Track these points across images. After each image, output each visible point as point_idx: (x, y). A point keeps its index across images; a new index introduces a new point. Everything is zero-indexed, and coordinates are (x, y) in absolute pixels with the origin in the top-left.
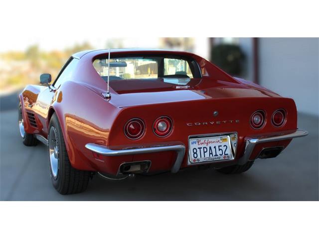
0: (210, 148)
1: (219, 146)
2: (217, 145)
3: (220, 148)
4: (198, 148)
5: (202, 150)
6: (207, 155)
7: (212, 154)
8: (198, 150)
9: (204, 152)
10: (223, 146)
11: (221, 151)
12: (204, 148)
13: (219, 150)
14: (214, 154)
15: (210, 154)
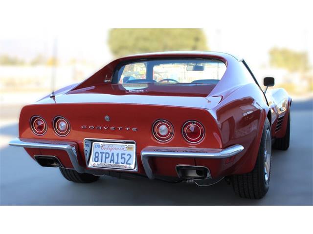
0: (113, 154)
1: (122, 154)
2: (120, 152)
3: (123, 156)
4: (101, 153)
5: (104, 155)
6: (108, 160)
7: (113, 161)
8: (100, 155)
9: (106, 158)
10: (126, 154)
11: (123, 159)
12: (106, 153)
13: (122, 158)
14: (115, 161)
15: (111, 160)
